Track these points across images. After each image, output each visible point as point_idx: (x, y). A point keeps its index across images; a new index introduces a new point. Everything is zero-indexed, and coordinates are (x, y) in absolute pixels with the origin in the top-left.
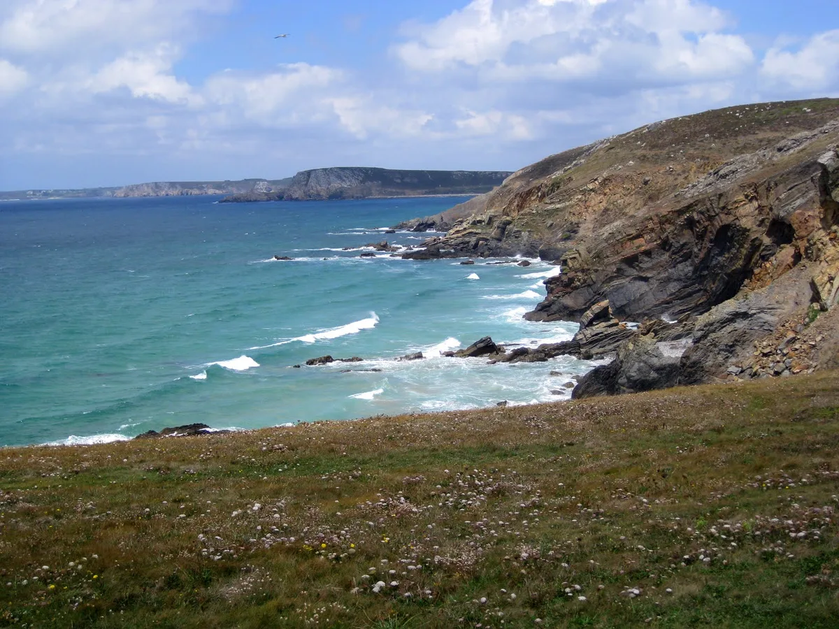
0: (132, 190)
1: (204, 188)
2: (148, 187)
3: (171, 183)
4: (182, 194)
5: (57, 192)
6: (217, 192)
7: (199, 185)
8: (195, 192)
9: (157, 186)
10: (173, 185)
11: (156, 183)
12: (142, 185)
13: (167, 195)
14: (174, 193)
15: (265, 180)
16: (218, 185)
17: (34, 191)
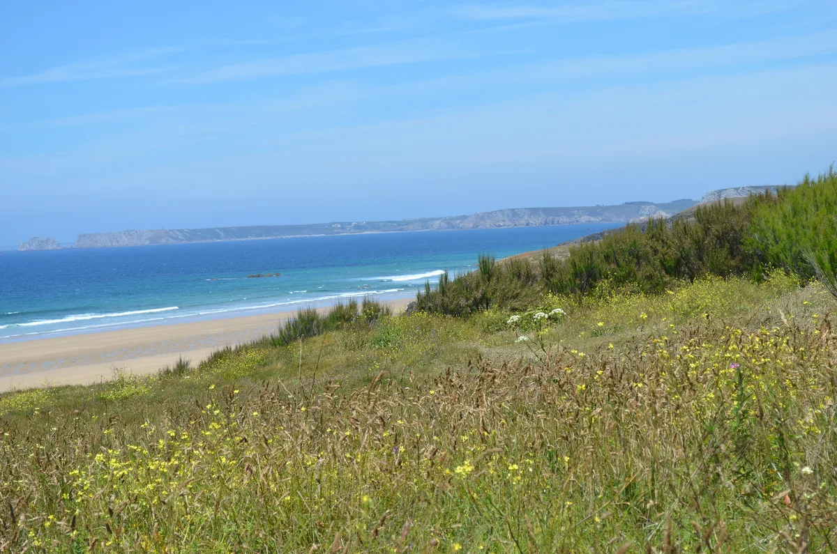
0: (482, 218)
1: (574, 215)
2: (503, 214)
3: (531, 209)
4: (546, 223)
5: (372, 225)
6: (592, 219)
7: (568, 211)
8: (563, 219)
9: (514, 213)
10: (534, 211)
11: (513, 210)
12: (496, 212)
13: (527, 225)
14: (536, 222)
15: (652, 204)
16: (592, 211)
17: (341, 223)
